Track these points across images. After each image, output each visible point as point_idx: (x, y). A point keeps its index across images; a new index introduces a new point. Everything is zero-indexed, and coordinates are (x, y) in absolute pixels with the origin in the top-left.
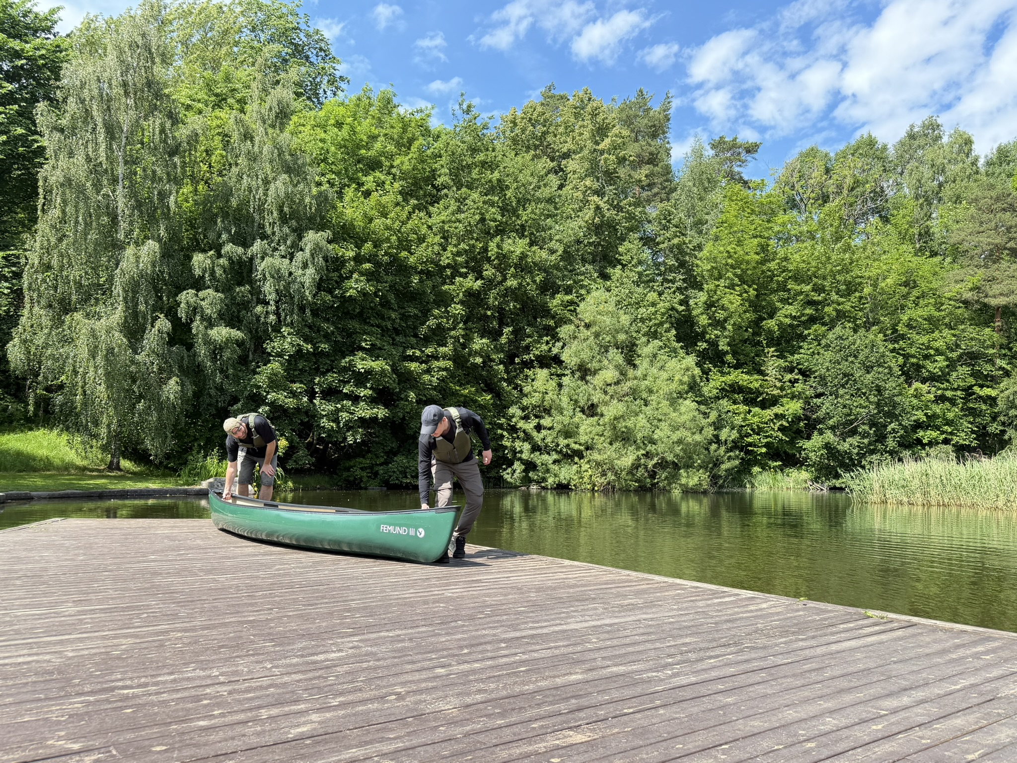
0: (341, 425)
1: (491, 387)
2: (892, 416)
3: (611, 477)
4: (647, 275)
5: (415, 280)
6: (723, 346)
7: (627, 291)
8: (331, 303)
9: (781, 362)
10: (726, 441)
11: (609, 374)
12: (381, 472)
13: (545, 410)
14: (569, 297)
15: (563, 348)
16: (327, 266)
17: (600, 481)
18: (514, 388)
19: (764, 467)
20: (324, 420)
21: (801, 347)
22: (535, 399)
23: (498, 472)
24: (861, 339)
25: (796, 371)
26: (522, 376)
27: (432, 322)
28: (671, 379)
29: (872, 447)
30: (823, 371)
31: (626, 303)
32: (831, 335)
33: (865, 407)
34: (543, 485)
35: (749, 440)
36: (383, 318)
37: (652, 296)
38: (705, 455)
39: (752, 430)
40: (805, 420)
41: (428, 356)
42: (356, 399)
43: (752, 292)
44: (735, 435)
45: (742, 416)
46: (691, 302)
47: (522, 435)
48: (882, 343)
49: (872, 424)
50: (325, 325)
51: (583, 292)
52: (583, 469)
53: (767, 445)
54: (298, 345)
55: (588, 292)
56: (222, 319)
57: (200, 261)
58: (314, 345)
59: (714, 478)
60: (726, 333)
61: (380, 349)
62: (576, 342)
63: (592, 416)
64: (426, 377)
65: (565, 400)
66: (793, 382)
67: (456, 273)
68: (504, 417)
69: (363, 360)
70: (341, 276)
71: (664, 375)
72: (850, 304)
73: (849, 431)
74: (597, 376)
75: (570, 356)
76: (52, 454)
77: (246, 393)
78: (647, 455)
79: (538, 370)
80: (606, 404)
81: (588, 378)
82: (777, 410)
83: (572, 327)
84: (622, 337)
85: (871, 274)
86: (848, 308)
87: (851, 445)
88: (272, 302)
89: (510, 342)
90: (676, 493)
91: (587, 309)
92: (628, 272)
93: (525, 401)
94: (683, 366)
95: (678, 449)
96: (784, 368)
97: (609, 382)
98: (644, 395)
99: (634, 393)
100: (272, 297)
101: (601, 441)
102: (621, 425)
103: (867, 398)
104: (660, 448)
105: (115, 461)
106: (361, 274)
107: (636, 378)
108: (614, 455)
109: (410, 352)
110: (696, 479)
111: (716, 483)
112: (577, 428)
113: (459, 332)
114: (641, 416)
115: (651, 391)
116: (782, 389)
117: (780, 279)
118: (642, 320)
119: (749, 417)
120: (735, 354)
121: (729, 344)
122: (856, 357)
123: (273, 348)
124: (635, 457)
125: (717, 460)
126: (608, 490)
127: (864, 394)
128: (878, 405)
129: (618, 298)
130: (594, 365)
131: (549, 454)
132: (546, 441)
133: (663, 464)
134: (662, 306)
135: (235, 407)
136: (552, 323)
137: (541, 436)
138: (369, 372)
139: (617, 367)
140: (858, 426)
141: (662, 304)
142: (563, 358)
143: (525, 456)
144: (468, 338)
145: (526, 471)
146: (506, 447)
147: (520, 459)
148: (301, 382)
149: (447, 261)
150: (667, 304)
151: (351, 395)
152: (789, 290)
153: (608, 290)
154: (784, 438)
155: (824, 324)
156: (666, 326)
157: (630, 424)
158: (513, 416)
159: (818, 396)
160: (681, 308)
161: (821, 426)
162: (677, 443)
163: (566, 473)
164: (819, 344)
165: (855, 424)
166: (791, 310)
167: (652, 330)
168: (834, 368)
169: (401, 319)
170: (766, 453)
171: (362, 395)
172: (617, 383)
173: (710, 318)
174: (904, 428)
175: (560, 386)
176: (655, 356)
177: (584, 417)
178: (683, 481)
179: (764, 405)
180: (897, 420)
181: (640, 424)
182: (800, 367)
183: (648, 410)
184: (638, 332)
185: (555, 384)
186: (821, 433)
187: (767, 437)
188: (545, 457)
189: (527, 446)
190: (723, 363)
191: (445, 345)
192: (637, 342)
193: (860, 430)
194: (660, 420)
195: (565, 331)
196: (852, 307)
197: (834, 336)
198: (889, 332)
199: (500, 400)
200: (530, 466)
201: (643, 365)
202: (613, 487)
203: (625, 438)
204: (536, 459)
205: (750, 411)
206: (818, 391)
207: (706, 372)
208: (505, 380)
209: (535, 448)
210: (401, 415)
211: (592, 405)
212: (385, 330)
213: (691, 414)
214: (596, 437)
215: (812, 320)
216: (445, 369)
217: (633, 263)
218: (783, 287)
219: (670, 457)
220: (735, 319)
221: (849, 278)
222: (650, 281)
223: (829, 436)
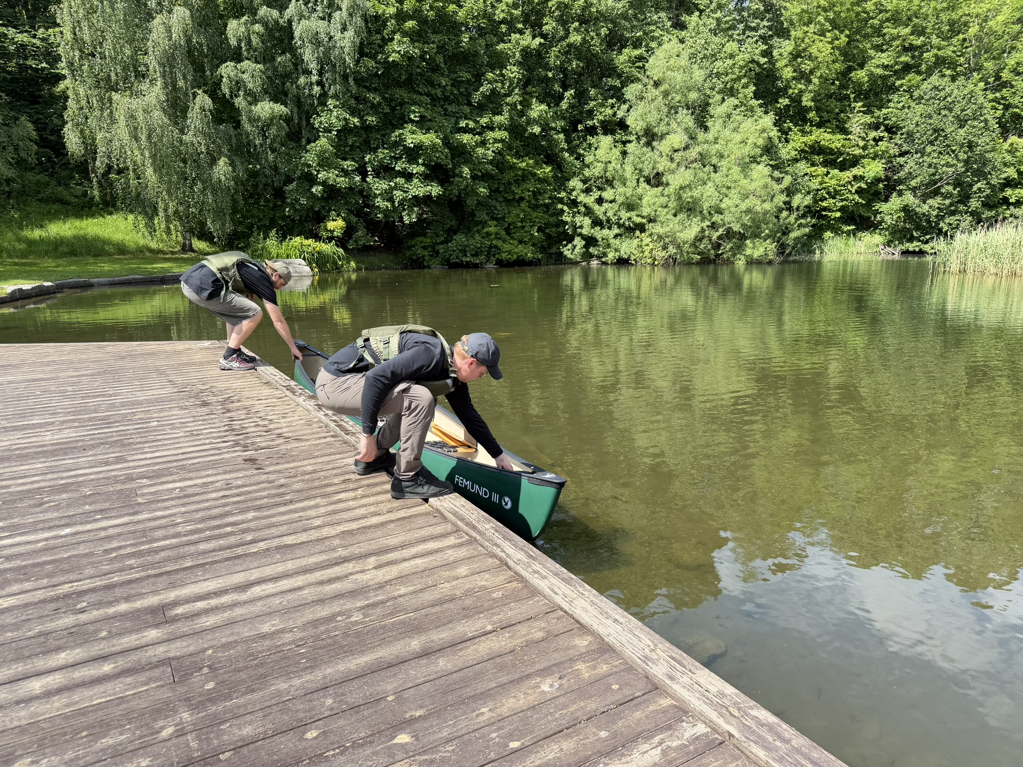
0: (396, 204)
1: (552, 159)
2: (980, 174)
3: (672, 250)
4: (726, 22)
5: (465, 38)
6: (807, 101)
7: (703, 42)
8: (375, 70)
9: (868, 119)
10: (798, 207)
11: (677, 139)
12: (441, 251)
13: (607, 181)
14: (637, 52)
15: (628, 111)
16: (367, 27)
17: (661, 254)
18: (577, 159)
19: (837, 231)
20: (379, 199)
21: (890, 101)
22: (596, 170)
23: (559, 249)
24: (957, 90)
25: (882, 128)
26: (585, 144)
27: (485, 88)
28: (744, 142)
29: (953, 208)
30: (912, 127)
31: (701, 55)
32: (926, 86)
33: (952, 166)
34: (603, 260)
35: (824, 204)
36: (431, 84)
37: (732, 47)
38: (774, 224)
39: (828, 193)
40: (885, 180)
41: (482, 126)
42: (409, 176)
43: (843, 39)
44: (808, 201)
45: (819, 179)
46: (775, 53)
47: (583, 209)
48: (981, 93)
49: (957, 183)
50: (370, 96)
51: (653, 45)
52: (644, 243)
53: (842, 209)
54: (345, 119)
55: (660, 45)
56: (266, 93)
57: (235, 28)
58: (361, 118)
59: (782, 248)
60: (811, 87)
61: (430, 120)
62: (643, 103)
63: (657, 187)
64: (480, 151)
65: (629, 169)
66: (877, 140)
67: (512, 29)
68: (565, 190)
69: (413, 133)
70: (383, 39)
71: (738, 137)
72: (952, 48)
73: (931, 192)
74: (664, 142)
75: (636, 120)
76: (127, 238)
77: (298, 173)
78: (714, 226)
79: (602, 137)
80: (673, 172)
81: (655, 143)
82: (856, 171)
83: (639, 86)
84: (693, 96)
85: (980, 11)
86: (950, 53)
87: (931, 207)
88: (314, 72)
89: (571, 106)
90: (740, 263)
91: (656, 65)
92: (705, 19)
93: (587, 172)
94: (758, 128)
95: (746, 219)
96: (870, 125)
97: (676, 147)
98: (714, 160)
99: (703, 159)
100: (313, 66)
101: (664, 213)
102: (687, 196)
103: (956, 156)
104: (728, 217)
105: (187, 242)
106: (405, 34)
107: (706, 142)
108: (677, 228)
109: (463, 124)
110: (762, 250)
111: (782, 253)
112: (640, 199)
113: (515, 98)
114: (710, 184)
115: (721, 156)
116: (864, 148)
117: (876, 22)
118: (718, 75)
119: (826, 179)
120: (818, 110)
121: (813, 100)
122: (951, 110)
123: (321, 123)
124: (699, 229)
125: (787, 228)
126: (670, 263)
127: (953, 151)
128: (967, 162)
129: (692, 51)
130: (660, 129)
131: (610, 228)
132: (608, 214)
133: (729, 234)
134: (742, 58)
135: (291, 187)
136: (618, 83)
137: (603, 209)
138: (419, 147)
139: (686, 130)
140: (942, 186)
141: (741, 56)
142: (628, 123)
143: (585, 231)
144: (526, 104)
145: (586, 246)
146: (566, 223)
147: (580, 235)
148: (353, 160)
149: (502, 16)
150: (747, 56)
151: (404, 173)
152: (885, 34)
153: (682, 41)
154: (860, 200)
155: (919, 73)
156: (744, 81)
157: (696, 193)
158: (573, 190)
159: (902, 155)
160: (763, 60)
161: (901, 187)
162: (745, 212)
163: (627, 247)
164: (911, 97)
165: (939, 184)
166: (885, 58)
167: (728, 86)
168: (924, 123)
169: (452, 85)
170: (840, 218)
171: (414, 172)
172: (686, 148)
173: (795, 71)
174: (992, 187)
175: (624, 153)
176: (729, 116)
177: (648, 187)
178: (748, 252)
179: (843, 167)
180: (986, 179)
181: (707, 194)
182: (887, 122)
183: (718, 178)
184: (712, 89)
185: (618, 153)
186: (900, 193)
187: (842, 200)
188: (606, 232)
189: (587, 221)
190: (805, 120)
191: (500, 113)
192: (711, 101)
193: (943, 191)
194: (729, 188)
195: (631, 91)
196: (954, 52)
197: (930, 87)
198: (991, 80)
199: (561, 171)
200: (591, 241)
201: (715, 126)
202: (675, 260)
203: (690, 208)
204: (596, 234)
205: (828, 173)
206: (903, 149)
207: (785, 132)
208: (567, 151)
209: (597, 223)
210: (456, 192)
211: (658, 174)
212: (434, 99)
213: (763, 181)
214: (660, 209)
215: (907, 68)
216: (501, 141)
217: (712, 7)
218: (878, 32)
219: (736, 228)
220: (823, 71)
221: (954, 16)
222: (729, 29)
223: (909, 198)
